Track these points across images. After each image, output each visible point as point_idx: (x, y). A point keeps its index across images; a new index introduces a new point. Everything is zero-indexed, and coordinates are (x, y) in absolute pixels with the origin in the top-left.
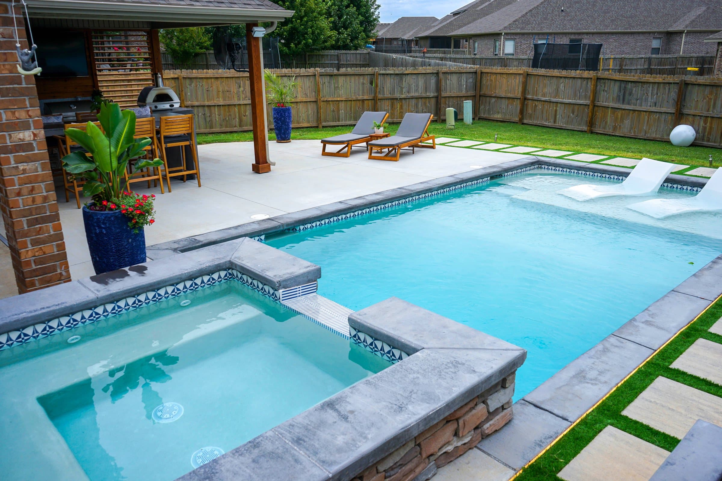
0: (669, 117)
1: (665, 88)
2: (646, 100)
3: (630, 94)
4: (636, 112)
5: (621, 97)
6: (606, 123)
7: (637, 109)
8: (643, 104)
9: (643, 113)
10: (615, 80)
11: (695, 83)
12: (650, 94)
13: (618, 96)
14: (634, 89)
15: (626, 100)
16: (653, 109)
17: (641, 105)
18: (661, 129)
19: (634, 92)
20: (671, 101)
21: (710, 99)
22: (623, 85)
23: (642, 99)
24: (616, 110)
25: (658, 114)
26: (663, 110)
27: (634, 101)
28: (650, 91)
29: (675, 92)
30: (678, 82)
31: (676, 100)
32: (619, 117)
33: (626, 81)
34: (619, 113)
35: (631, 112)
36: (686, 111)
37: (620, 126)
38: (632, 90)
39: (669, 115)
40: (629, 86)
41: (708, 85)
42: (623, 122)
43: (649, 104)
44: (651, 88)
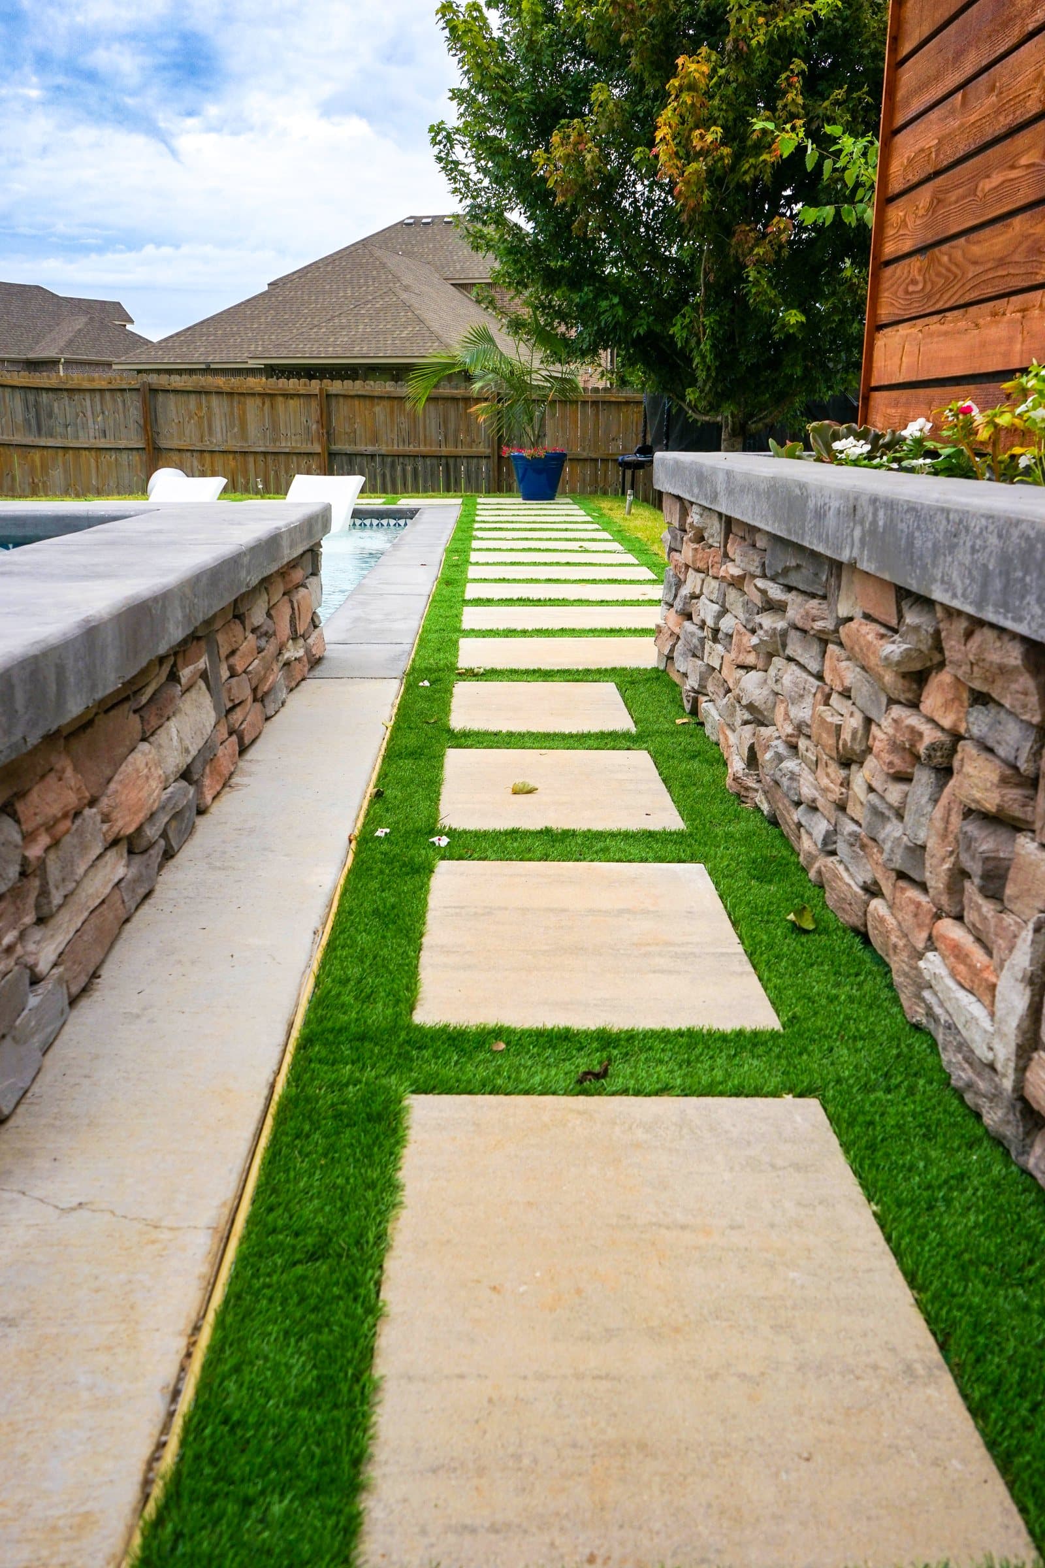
0: (135, 457)
1: (115, 401)
2: (85, 426)
3: (50, 415)
4: (71, 452)
5: (33, 422)
6: (13, 478)
7: (71, 445)
8: (81, 434)
9: (84, 453)
10: (13, 387)
11: (169, 388)
12: (89, 414)
13: (27, 421)
14: (56, 405)
15: (44, 430)
16: (102, 443)
17: (77, 438)
18: (127, 482)
19: (56, 410)
20: (133, 426)
21: (201, 418)
22: (31, 397)
23: (76, 425)
24: (29, 450)
25: (113, 452)
26: (122, 444)
27: (59, 429)
28: (89, 409)
29: (136, 408)
30: (137, 386)
31: (142, 422)
32: (38, 463)
33: (37, 389)
34: (37, 456)
35: (61, 453)
36: (164, 443)
37: (44, 483)
38: (51, 407)
39: (134, 453)
40: (45, 398)
41: (189, 392)
42: (47, 474)
43: (92, 434)
44: (88, 402)
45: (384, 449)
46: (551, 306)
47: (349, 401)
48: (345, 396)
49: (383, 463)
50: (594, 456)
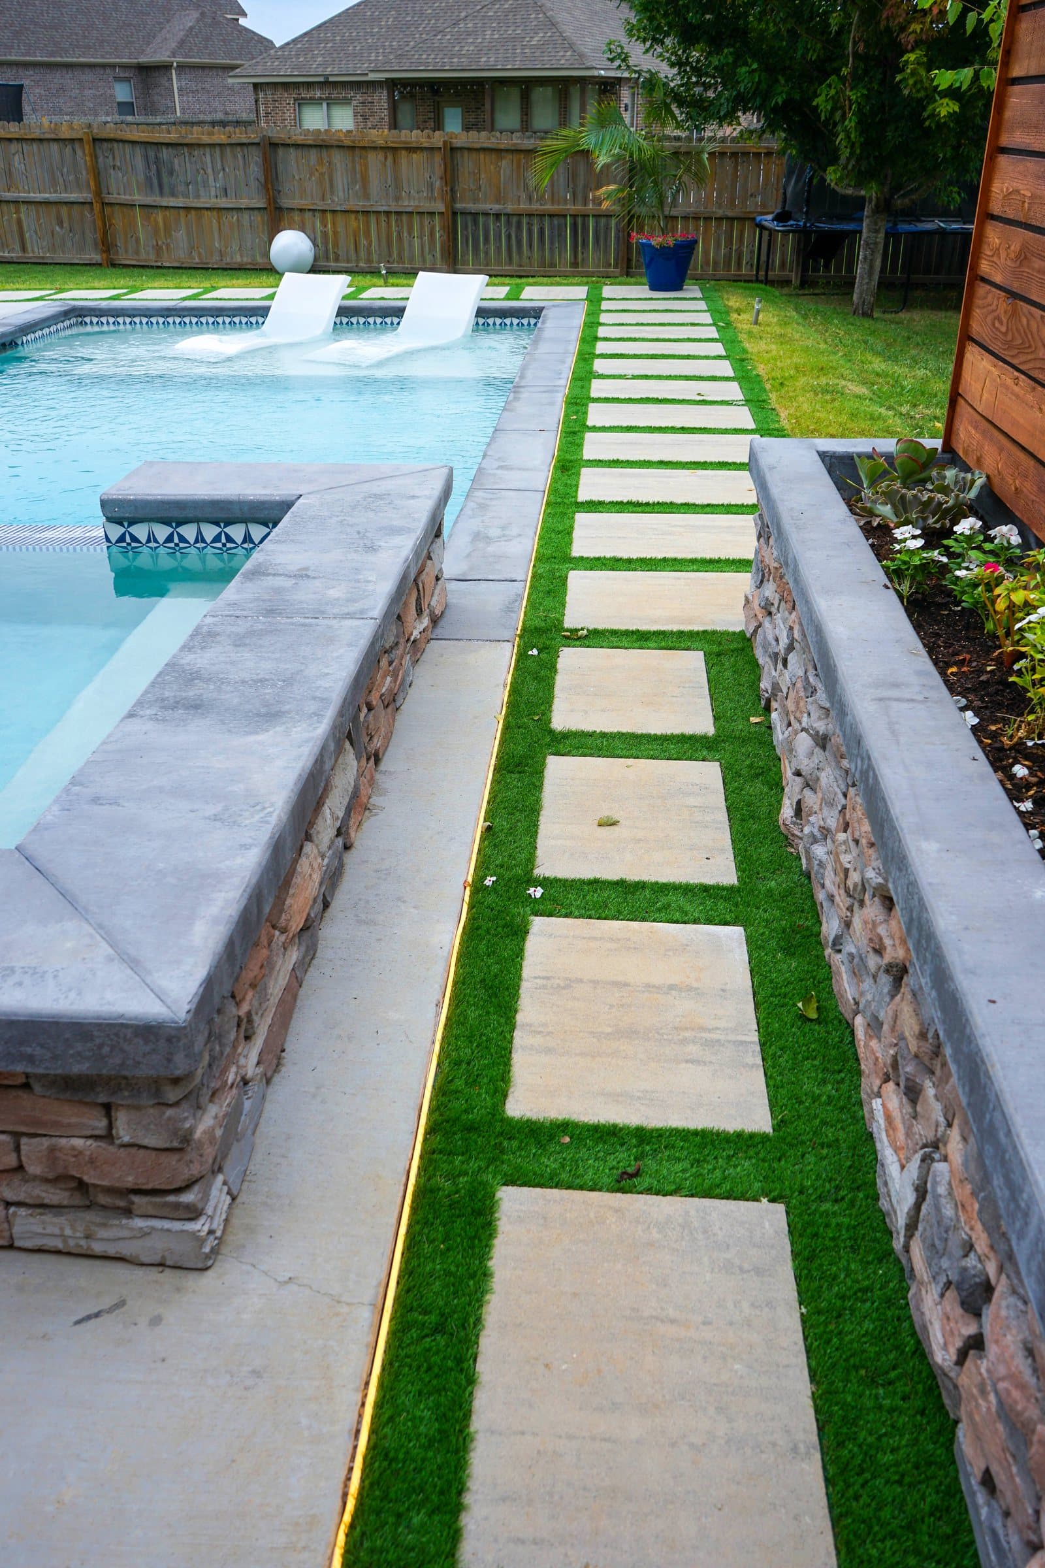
0: (257, 218)
1: (235, 157)
2: (205, 184)
3: (171, 173)
4: (193, 212)
5: (155, 181)
6: (137, 240)
7: (194, 205)
8: (202, 192)
9: (206, 213)
10: (133, 143)
11: (288, 142)
12: (210, 171)
13: (148, 179)
14: (176, 161)
15: (166, 189)
16: (223, 202)
17: (198, 196)
18: (249, 244)
19: (177, 167)
20: (254, 185)
21: (322, 174)
22: (151, 153)
23: (197, 183)
24: (151, 210)
25: (235, 213)
26: (244, 203)
27: (181, 188)
28: (209, 165)
29: (256, 163)
30: (257, 140)
31: (262, 180)
32: (161, 224)
33: (156, 144)
34: (160, 216)
35: (182, 213)
36: (286, 202)
37: (168, 245)
38: (172, 163)
39: (256, 212)
40: (165, 153)
41: (310, 146)
42: (171, 236)
43: (213, 193)
44: (208, 159)
45: (510, 208)
46: (688, 63)
47: (474, 155)
48: (469, 149)
49: (509, 223)
50: (730, 214)
